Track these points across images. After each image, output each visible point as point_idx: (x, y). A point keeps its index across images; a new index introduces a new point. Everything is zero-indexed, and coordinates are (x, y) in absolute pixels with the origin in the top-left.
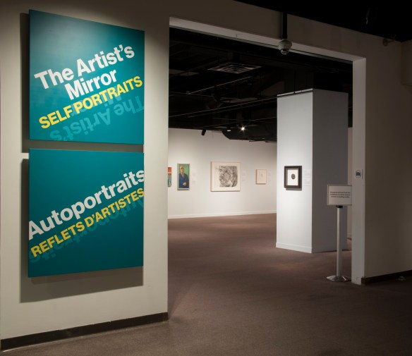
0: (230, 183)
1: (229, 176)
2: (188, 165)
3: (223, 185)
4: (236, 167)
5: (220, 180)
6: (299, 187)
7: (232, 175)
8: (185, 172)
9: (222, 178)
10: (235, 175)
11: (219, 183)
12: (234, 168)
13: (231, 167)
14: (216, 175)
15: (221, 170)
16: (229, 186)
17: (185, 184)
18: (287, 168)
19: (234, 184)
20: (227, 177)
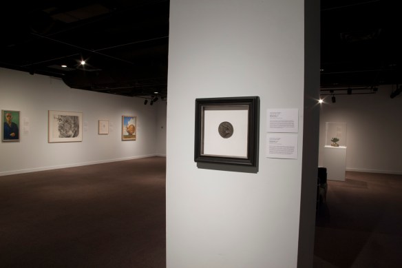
0: (71, 133)
1: (70, 127)
2: (18, 113)
3: (62, 135)
4: (77, 117)
5: (59, 130)
6: (250, 163)
7: (73, 126)
8: (13, 121)
9: (61, 128)
10: (77, 126)
11: (58, 133)
12: (75, 119)
13: (72, 117)
14: (55, 125)
15: (60, 120)
16: (69, 137)
17: (12, 134)
18: (202, 105)
19: (75, 135)
20: (67, 127)
